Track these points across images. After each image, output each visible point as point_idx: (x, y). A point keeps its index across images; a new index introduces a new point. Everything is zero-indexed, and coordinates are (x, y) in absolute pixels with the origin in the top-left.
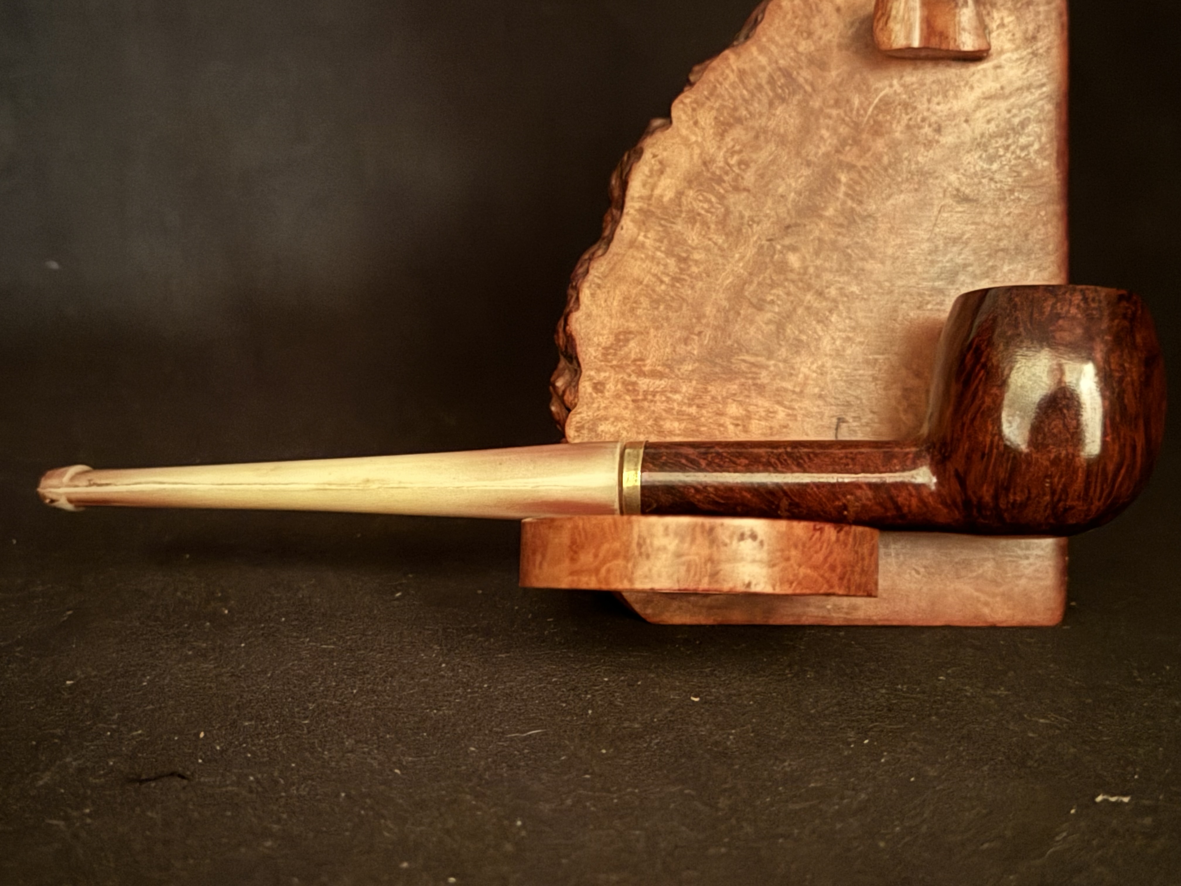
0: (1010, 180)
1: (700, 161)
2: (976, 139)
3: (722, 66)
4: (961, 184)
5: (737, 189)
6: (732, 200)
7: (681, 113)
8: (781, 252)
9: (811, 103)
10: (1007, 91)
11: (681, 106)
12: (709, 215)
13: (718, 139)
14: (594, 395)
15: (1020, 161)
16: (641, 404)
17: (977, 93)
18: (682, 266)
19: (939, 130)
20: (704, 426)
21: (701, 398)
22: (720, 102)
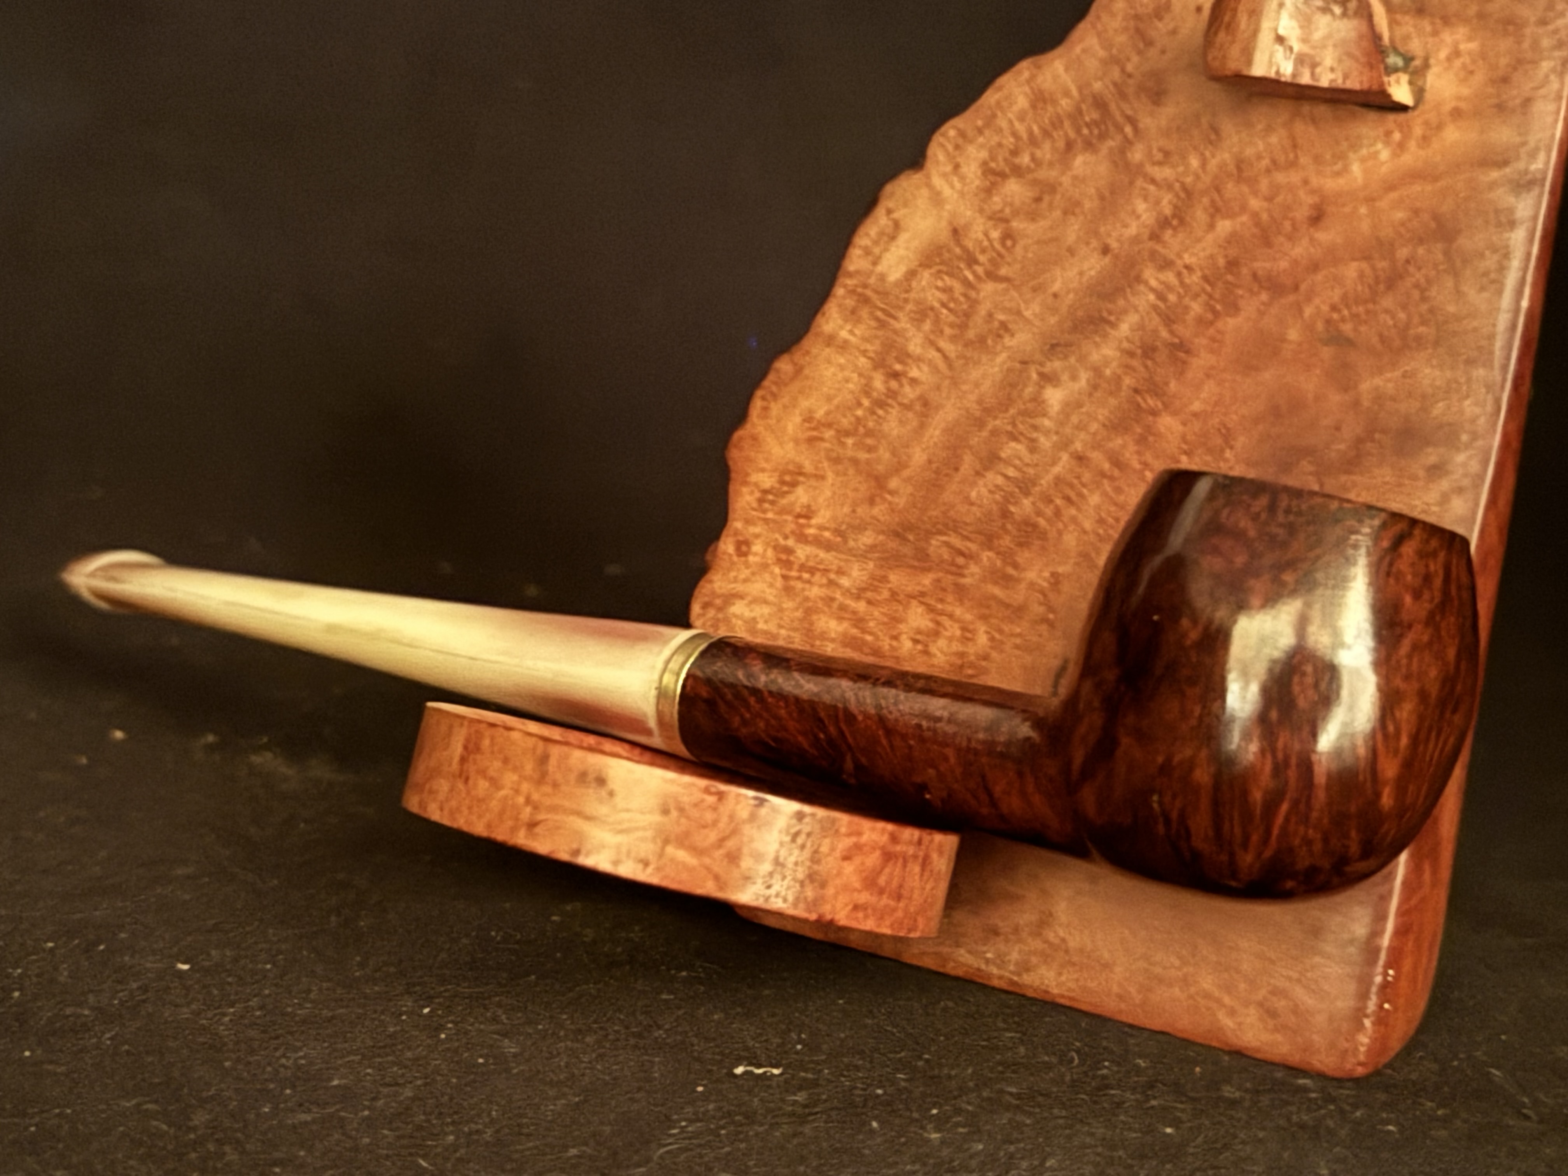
1: (948, 226)
3: (1013, 84)
5: (991, 276)
6: (982, 294)
7: (940, 152)
8: (1038, 384)
9: (1129, 155)
11: (941, 139)
12: (945, 311)
13: (983, 195)
14: (735, 558)
16: (792, 583)
18: (894, 384)
19: (1317, 218)
20: (871, 633)
21: (875, 589)
22: (996, 139)
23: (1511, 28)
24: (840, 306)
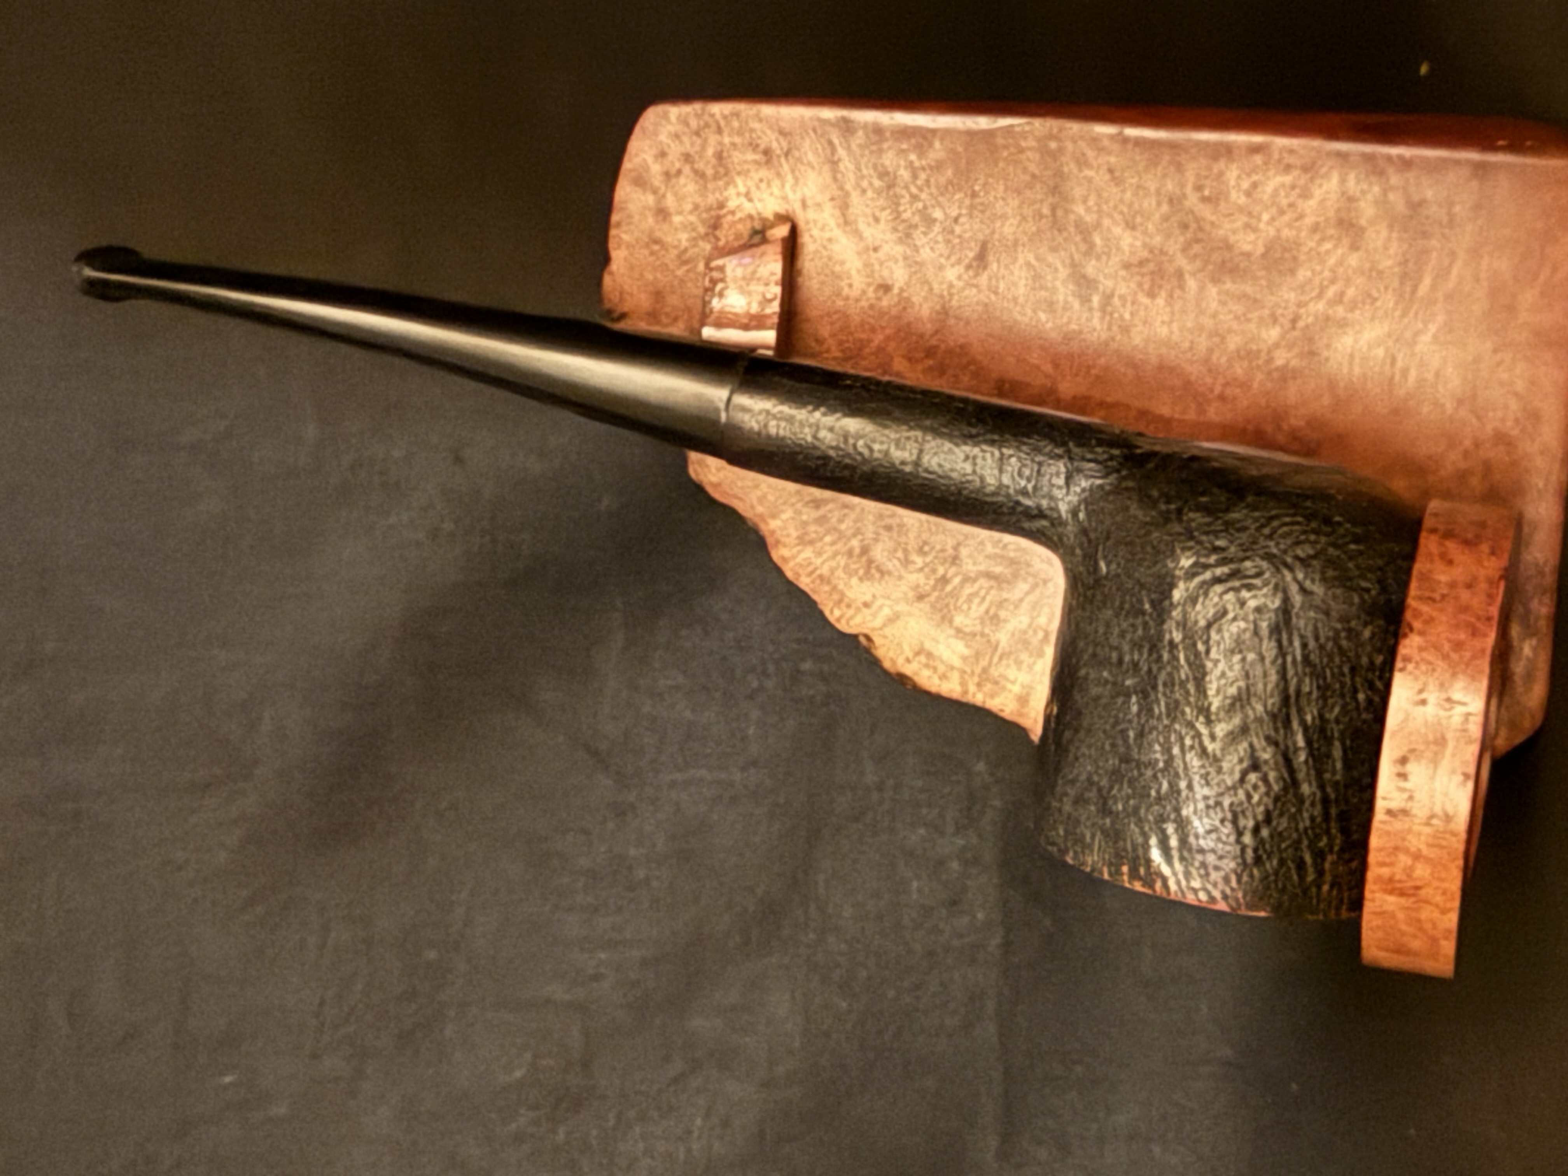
0: (957, 197)
1: (916, 604)
2: (900, 238)
3: (791, 564)
4: (959, 262)
5: (955, 560)
6: (970, 567)
7: (852, 623)
10: (837, 193)
11: (843, 621)
12: (989, 598)
13: (886, 577)
15: (932, 180)
17: (837, 233)
19: (886, 288)
22: (840, 573)
23: (725, 154)
24: (992, 696)
